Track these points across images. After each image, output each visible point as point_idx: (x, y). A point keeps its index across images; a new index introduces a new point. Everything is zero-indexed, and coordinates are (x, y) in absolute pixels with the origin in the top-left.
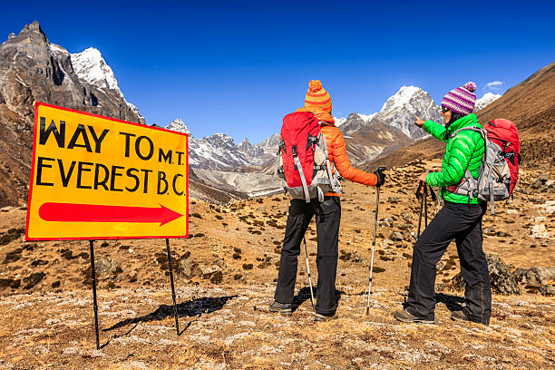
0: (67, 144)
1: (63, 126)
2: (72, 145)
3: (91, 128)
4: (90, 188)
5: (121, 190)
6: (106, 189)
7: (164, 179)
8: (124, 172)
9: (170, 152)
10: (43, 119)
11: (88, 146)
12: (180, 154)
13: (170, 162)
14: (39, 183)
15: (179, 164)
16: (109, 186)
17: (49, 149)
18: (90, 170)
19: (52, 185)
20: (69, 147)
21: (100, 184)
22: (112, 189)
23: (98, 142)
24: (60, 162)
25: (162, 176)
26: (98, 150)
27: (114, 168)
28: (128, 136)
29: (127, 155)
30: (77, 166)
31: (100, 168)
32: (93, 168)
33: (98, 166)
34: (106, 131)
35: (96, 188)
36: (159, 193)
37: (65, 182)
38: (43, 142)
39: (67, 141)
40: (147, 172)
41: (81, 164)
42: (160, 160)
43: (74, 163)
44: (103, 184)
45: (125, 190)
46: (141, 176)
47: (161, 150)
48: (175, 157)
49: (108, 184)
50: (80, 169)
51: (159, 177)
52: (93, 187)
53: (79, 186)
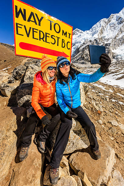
0: (27, 20)
1: (25, 10)
2: (29, 20)
3: (36, 15)
5: (49, 43)
6: (44, 41)
7: (64, 42)
8: (50, 36)
9: (66, 32)
10: (16, 7)
11: (35, 22)
12: (70, 34)
13: (66, 36)
14: (17, 33)
15: (69, 38)
17: (19, 20)
18: (37, 32)
19: (23, 35)
21: (41, 39)
22: (46, 42)
23: (40, 21)
24: (25, 26)
26: (40, 25)
27: (46, 34)
28: (51, 22)
29: (51, 29)
30: (32, 29)
32: (38, 32)
33: (40, 31)
34: (42, 18)
35: (40, 40)
36: (62, 47)
37: (28, 35)
38: (17, 16)
39: (27, 17)
40: (58, 38)
41: (33, 29)
42: (63, 35)
43: (30, 28)
44: (43, 39)
45: (50, 43)
46: (56, 39)
47: (63, 31)
48: (68, 35)
49: (44, 39)
50: (33, 31)
51: (62, 41)
52: (39, 39)
53: (33, 38)
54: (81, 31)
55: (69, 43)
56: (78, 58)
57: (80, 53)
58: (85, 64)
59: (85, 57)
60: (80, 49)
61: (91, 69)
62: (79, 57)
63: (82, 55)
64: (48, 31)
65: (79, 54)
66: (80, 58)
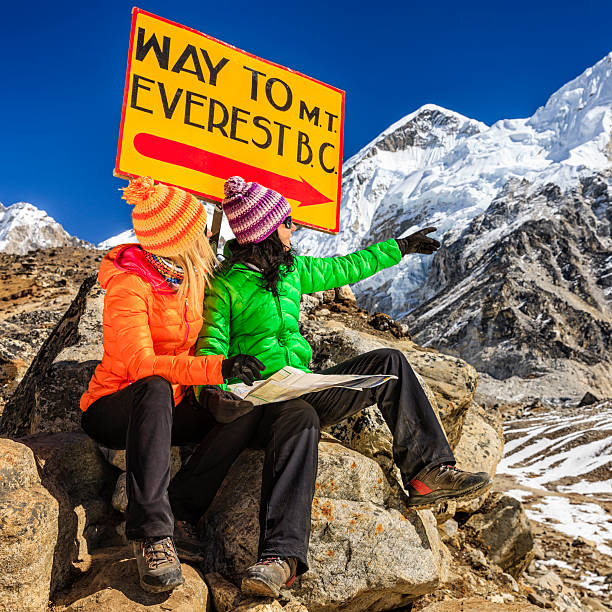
0: (171, 66)
1: (167, 41)
2: (178, 68)
3: (204, 53)
4: (203, 127)
5: (247, 142)
6: (225, 134)
7: (306, 143)
8: (250, 119)
9: (317, 110)
10: (142, 31)
11: (199, 73)
12: (331, 116)
13: (316, 123)
14: (134, 105)
15: (330, 129)
16: (228, 132)
17: (145, 67)
18: (202, 105)
19: (151, 112)
20: (173, 70)
21: (216, 126)
22: (233, 136)
23: (214, 72)
24: (161, 86)
25: (303, 139)
26: (213, 82)
27: (236, 110)
28: (255, 73)
29: (254, 96)
30: (184, 95)
31: (216, 105)
32: (207, 103)
33: (213, 102)
34: (224, 61)
35: (210, 130)
36: (299, 160)
37: (169, 113)
38: (141, 56)
39: (173, 61)
40: (282, 127)
41: (189, 94)
42: (301, 117)
43: (180, 91)
44: (221, 126)
45: (250, 142)
46: (275, 131)
47: (303, 103)
48: (324, 119)
49: (228, 128)
50: (189, 102)
51: (300, 139)
52: (206, 127)
53: (187, 121)
54: (462, 119)
55: (328, 148)
56: (455, 328)
57: (470, 282)
58: (530, 373)
59: (522, 320)
60: (469, 248)
61: (582, 418)
62: (468, 313)
63: (491, 301)
64: (245, 102)
65: (462, 288)
66: (471, 320)
